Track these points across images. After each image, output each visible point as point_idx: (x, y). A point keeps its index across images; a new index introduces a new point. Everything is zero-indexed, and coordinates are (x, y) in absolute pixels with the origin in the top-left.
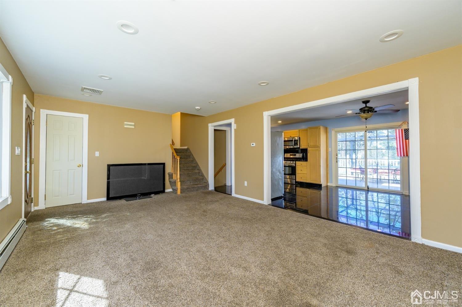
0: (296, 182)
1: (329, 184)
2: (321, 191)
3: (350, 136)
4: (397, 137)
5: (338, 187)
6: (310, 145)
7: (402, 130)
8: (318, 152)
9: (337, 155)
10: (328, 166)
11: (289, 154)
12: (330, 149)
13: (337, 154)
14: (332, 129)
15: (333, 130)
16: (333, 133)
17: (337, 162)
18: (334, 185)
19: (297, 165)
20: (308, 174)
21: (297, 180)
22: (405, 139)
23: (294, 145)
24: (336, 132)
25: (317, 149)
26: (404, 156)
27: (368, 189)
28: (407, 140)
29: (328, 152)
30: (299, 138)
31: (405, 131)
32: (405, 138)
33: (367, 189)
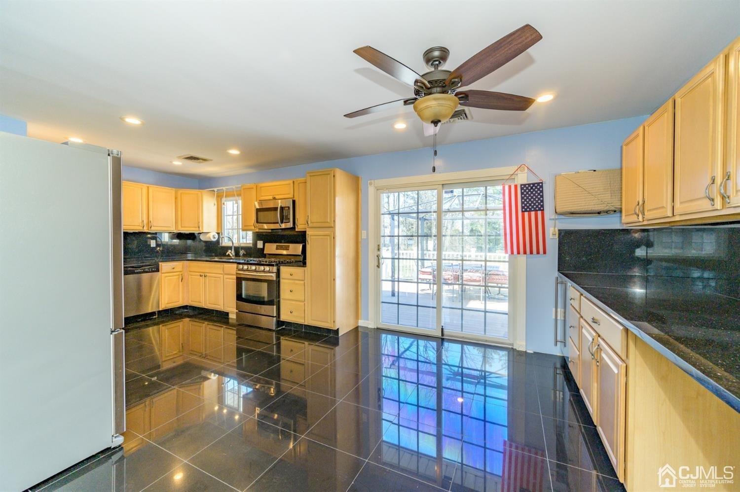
0: (280, 323)
1: (362, 323)
2: (337, 349)
3: (406, 200)
4: (504, 207)
5: (379, 331)
6: (311, 222)
7: (516, 186)
8: (330, 241)
9: (379, 250)
10: (359, 278)
11: (274, 245)
12: (363, 234)
13: (379, 246)
14: (369, 182)
15: (371, 184)
16: (371, 190)
17: (378, 266)
18: (371, 325)
19: (282, 275)
20: (306, 303)
21: (283, 318)
22: (522, 211)
23: (282, 222)
24: (377, 190)
25: (327, 232)
26: (518, 253)
27: (443, 334)
28: (526, 214)
29: (360, 240)
30: (294, 202)
31: (522, 189)
32: (523, 208)
33: (439, 334)
